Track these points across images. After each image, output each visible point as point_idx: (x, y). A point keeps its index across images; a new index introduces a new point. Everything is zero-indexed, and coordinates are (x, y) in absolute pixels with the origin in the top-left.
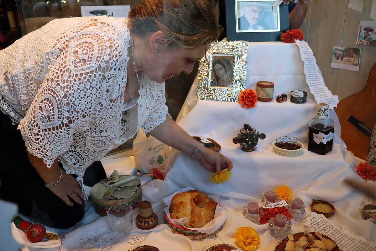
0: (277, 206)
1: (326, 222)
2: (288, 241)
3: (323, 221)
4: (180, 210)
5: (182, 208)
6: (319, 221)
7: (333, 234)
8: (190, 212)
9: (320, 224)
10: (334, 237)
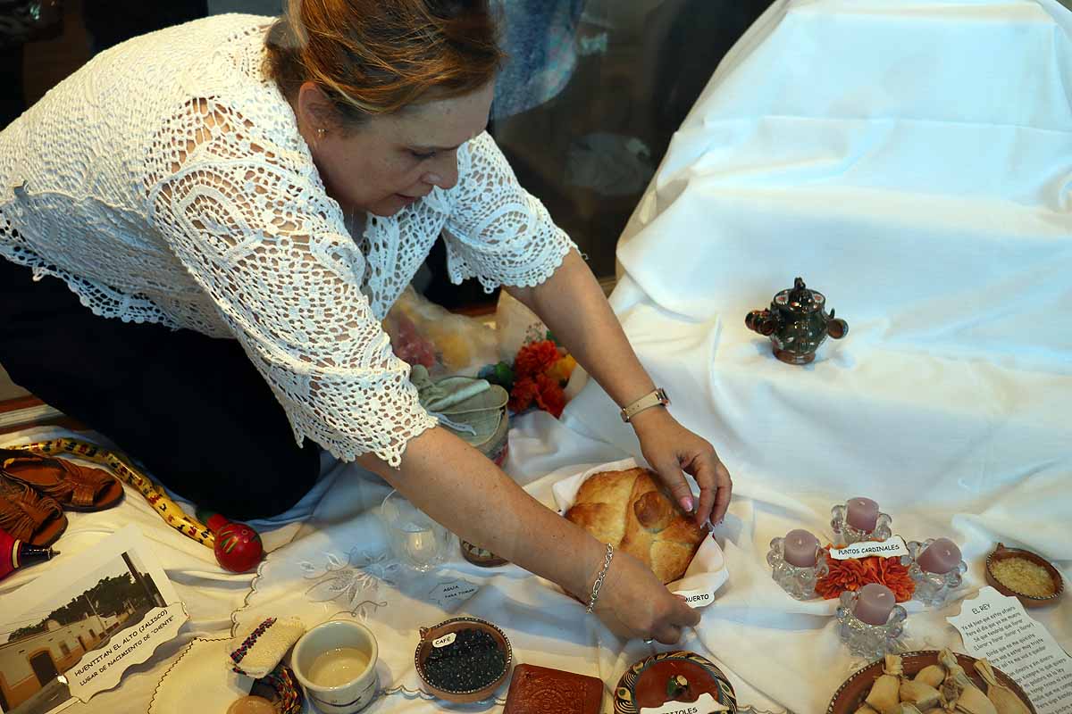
0: (876, 554)
1: (1022, 625)
2: (884, 674)
3: (1015, 620)
4: (592, 528)
5: (598, 523)
6: (998, 618)
7: (1036, 668)
8: (618, 538)
9: (1002, 629)
10: (1038, 680)
